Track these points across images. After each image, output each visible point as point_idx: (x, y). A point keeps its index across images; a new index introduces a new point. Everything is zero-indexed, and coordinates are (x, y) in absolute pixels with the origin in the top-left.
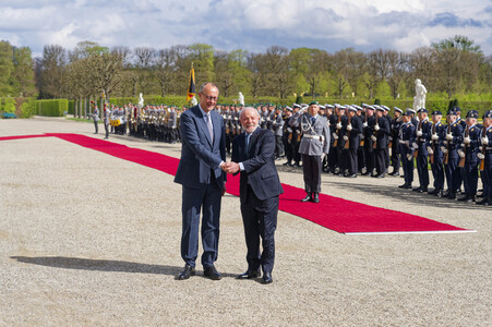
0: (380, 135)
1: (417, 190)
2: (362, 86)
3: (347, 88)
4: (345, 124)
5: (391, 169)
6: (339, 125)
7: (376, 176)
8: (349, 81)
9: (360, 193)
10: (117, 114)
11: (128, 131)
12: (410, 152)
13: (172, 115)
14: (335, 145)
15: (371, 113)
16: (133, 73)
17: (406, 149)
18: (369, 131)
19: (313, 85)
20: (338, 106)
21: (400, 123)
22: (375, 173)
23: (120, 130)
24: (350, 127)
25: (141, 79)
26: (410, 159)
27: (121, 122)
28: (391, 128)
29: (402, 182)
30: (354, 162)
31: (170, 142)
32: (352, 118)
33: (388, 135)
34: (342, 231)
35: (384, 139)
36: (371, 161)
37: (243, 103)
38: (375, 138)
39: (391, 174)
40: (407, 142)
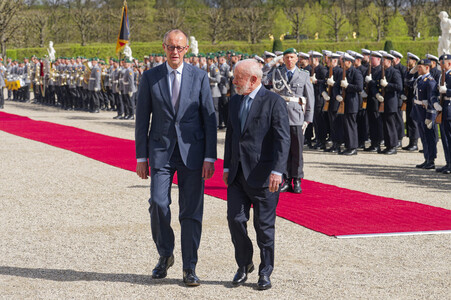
0: (389, 93)
1: (442, 171)
2: (366, 23)
3: (346, 26)
4: (338, 79)
5: (406, 141)
6: (331, 81)
7: (385, 152)
8: (348, 16)
9: (361, 177)
10: (16, 72)
11: (32, 96)
12: (430, 116)
13: (93, 73)
14: (326, 109)
15: (377, 62)
16: (39, 13)
17: (424, 113)
18: (373, 88)
19: (296, 23)
20: (329, 53)
21: (416, 75)
22: (383, 148)
23: (20, 95)
24: (345, 83)
25: (51, 22)
26: (429, 126)
27: (22, 84)
28: (403, 82)
29: (420, 159)
30: (353, 133)
31: (92, 111)
32: (348, 71)
33: (400, 92)
34: (333, 233)
35: (395, 99)
36: (376, 131)
37: (196, 52)
38: (381, 98)
39: (407, 149)
40: (425, 103)
